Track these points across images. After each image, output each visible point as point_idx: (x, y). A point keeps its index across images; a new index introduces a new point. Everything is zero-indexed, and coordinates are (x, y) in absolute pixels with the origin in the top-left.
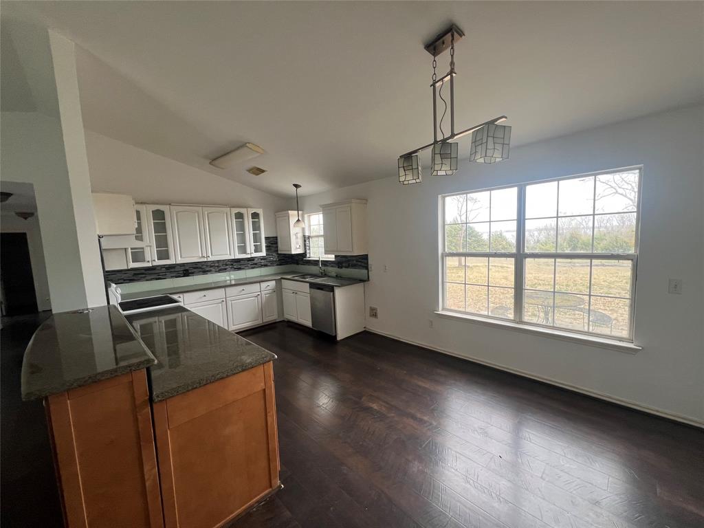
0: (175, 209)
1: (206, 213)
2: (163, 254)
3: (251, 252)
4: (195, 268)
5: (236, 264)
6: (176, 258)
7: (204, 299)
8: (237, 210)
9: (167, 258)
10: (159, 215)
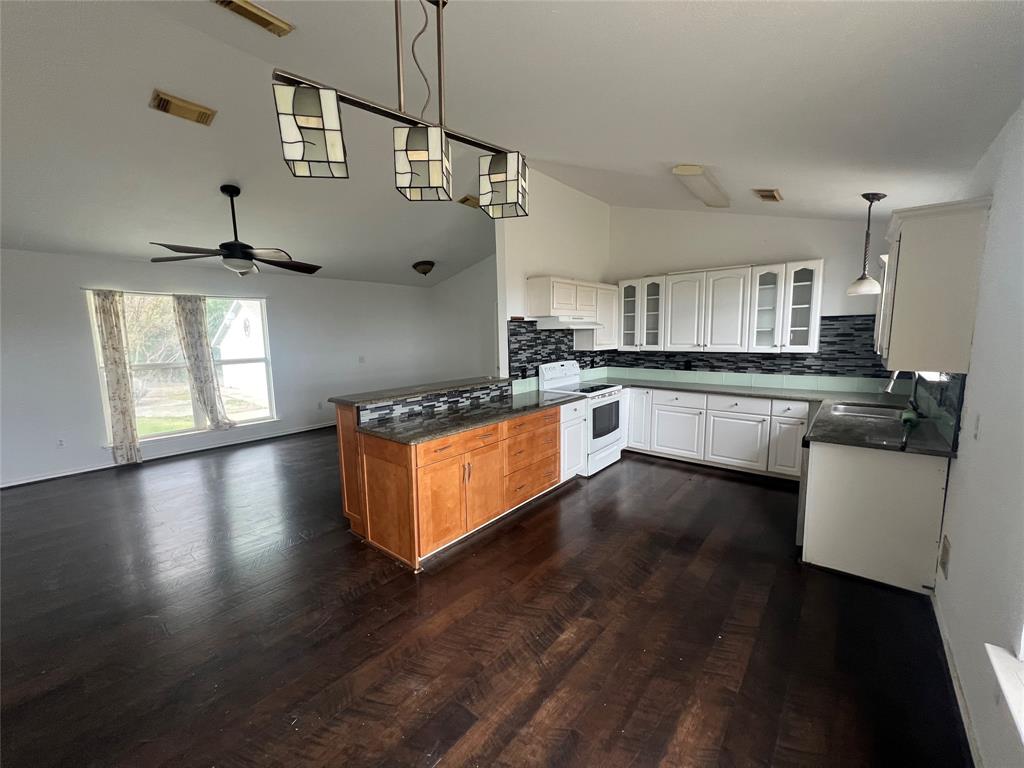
0: (671, 279)
1: (711, 280)
2: (653, 338)
3: (783, 344)
4: (700, 360)
5: (768, 363)
6: (666, 345)
7: (676, 403)
8: (765, 270)
9: (656, 343)
10: (654, 289)
